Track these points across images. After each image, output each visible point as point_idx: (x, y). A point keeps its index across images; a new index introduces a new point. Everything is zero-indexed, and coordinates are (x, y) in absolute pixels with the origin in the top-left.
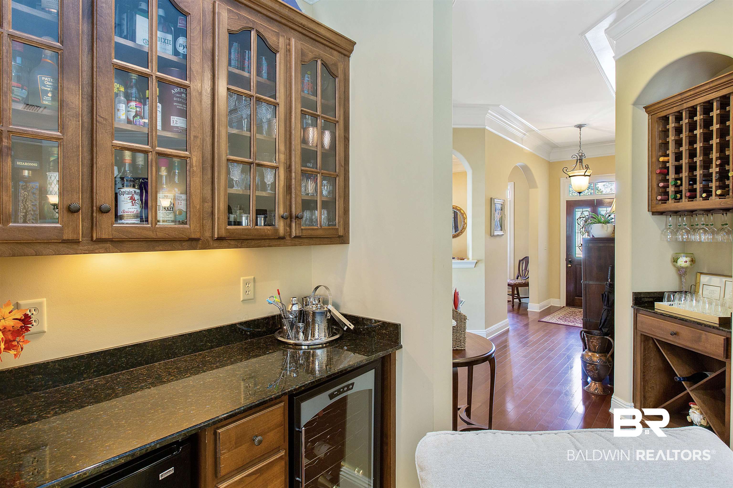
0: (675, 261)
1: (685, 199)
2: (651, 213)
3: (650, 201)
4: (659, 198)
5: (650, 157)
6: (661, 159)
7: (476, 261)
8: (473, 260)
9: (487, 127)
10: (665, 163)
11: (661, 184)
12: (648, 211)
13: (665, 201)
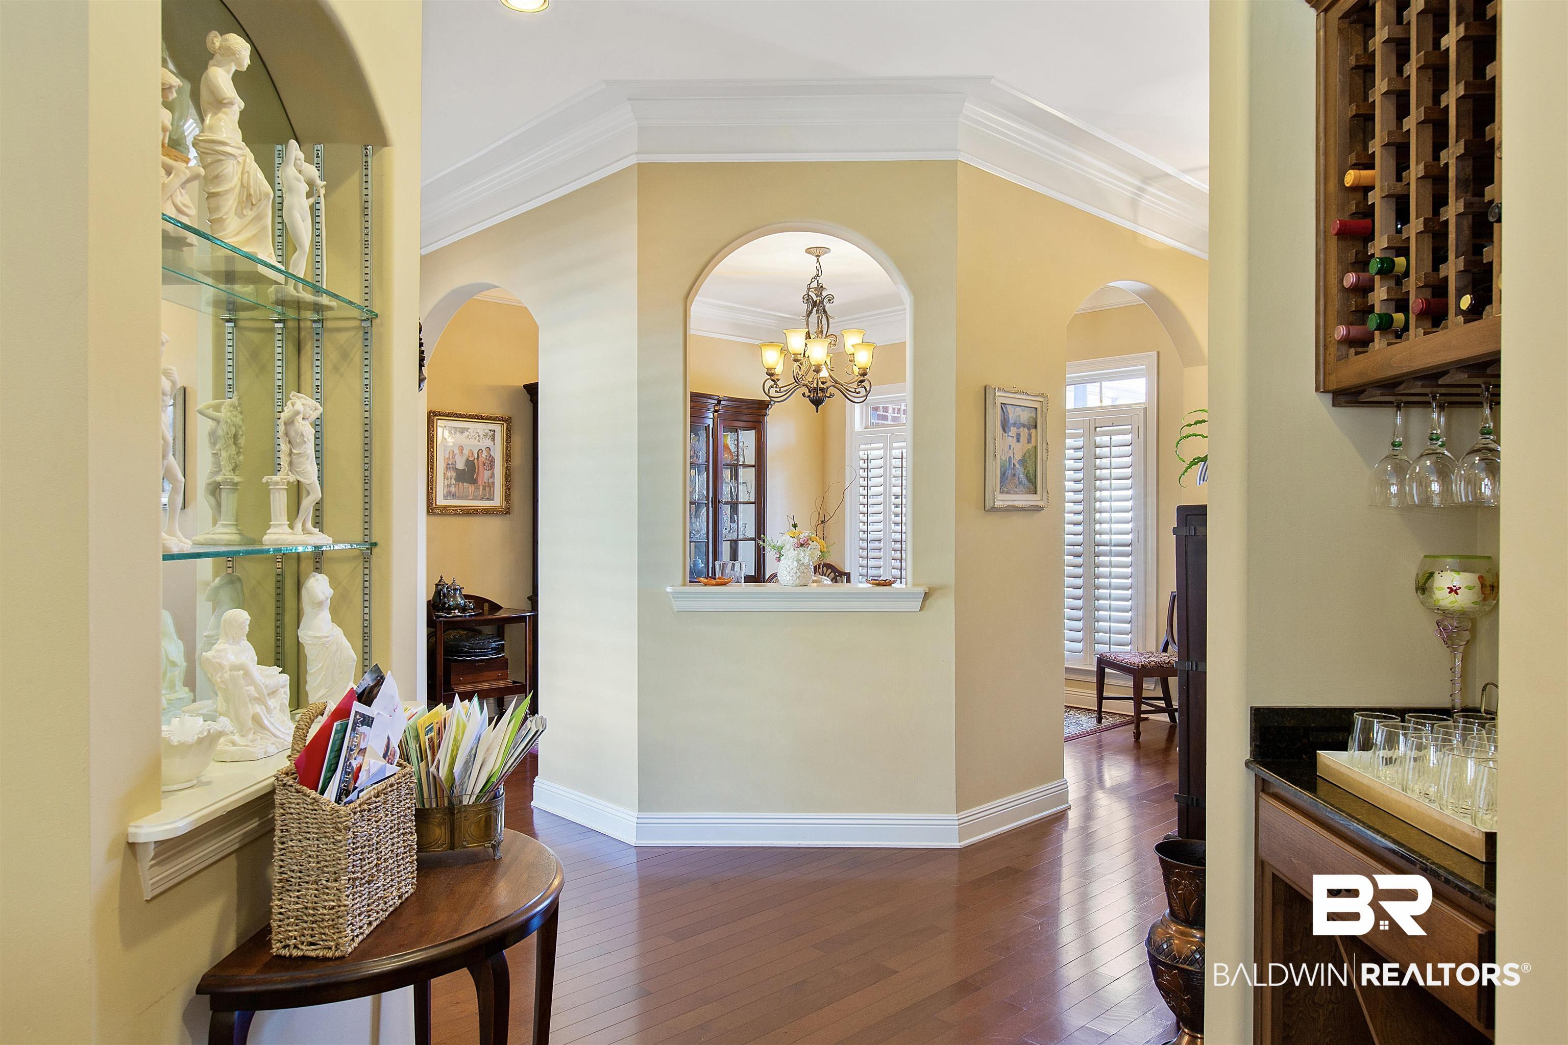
0: (1424, 586)
1: (1417, 327)
2: (1330, 396)
3: (1322, 348)
4: (1341, 331)
5: (1322, 177)
6: (1350, 177)
7: (921, 590)
8: (914, 585)
9: (964, 158)
10: (1365, 189)
11: (1351, 279)
12: (1317, 390)
13: (1361, 343)
